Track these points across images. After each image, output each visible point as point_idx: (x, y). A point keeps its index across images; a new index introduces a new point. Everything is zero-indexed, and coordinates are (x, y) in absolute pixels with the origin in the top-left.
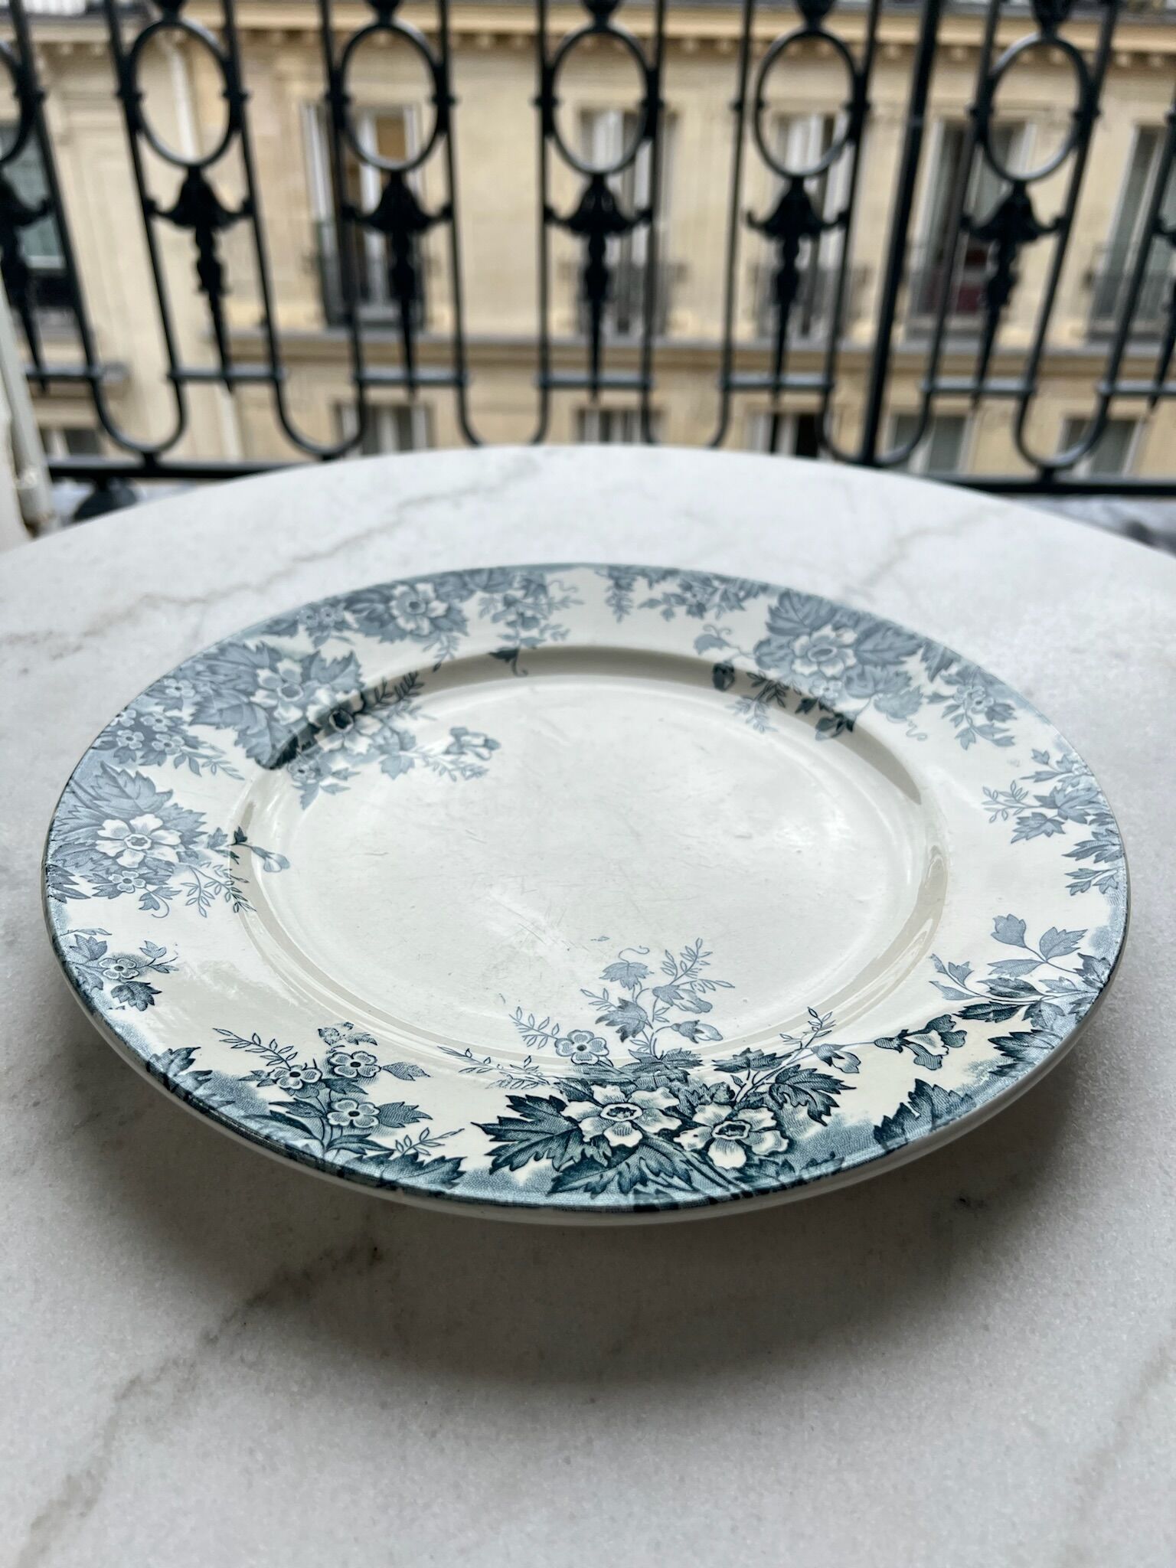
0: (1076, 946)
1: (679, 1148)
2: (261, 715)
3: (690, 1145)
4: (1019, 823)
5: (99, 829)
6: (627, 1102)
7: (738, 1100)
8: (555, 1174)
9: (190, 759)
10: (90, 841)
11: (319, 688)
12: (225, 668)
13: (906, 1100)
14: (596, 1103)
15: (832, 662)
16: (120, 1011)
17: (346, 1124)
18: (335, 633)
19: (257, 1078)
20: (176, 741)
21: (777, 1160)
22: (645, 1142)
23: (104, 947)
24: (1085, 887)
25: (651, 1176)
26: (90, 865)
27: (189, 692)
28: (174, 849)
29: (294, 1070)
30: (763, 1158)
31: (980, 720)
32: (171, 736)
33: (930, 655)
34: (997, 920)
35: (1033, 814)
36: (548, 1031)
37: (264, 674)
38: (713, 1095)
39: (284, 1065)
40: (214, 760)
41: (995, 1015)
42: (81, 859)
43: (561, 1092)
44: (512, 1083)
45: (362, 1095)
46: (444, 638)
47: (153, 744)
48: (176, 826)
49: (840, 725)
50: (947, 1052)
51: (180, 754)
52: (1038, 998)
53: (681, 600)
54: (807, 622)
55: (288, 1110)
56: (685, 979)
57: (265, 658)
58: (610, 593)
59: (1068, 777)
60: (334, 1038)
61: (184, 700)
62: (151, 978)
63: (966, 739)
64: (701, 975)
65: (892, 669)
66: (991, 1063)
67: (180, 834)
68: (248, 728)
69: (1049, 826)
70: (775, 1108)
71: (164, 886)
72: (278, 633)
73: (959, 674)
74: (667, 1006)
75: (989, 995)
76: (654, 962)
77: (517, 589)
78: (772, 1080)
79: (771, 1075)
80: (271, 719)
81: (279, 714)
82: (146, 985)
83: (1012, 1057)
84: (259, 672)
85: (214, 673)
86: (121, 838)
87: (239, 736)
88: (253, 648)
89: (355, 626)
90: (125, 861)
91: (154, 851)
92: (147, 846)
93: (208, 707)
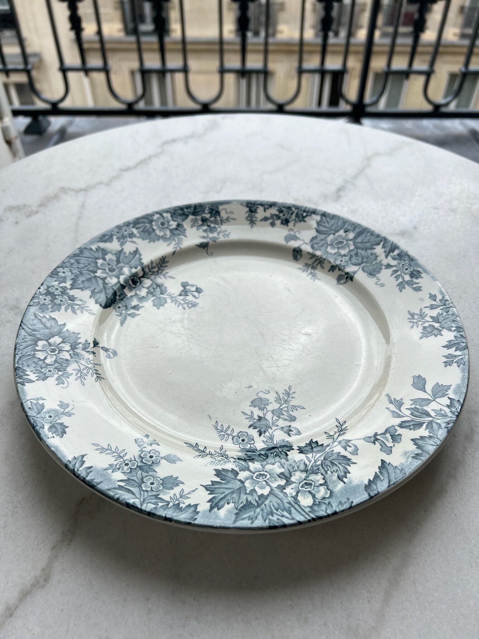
0: (447, 393)
1: (285, 495)
2: (100, 282)
3: (291, 494)
4: (423, 329)
5: (36, 346)
6: (263, 471)
7: (309, 469)
8: (236, 511)
9: (71, 306)
10: (32, 353)
11: (124, 267)
12: (83, 260)
13: (378, 471)
14: (251, 471)
15: (343, 248)
16: (52, 439)
17: (149, 489)
18: (129, 239)
19: (111, 468)
20: (65, 298)
21: (326, 502)
22: (271, 492)
23: (43, 406)
24: (451, 363)
25: (275, 511)
26: (34, 365)
27: (69, 274)
28: (68, 352)
29: (126, 462)
30: (320, 501)
31: (407, 278)
32: (63, 296)
33: (386, 245)
34: (414, 377)
35: (429, 325)
36: (229, 432)
37: (100, 262)
38: (299, 466)
39: (122, 460)
40: (82, 306)
41: (413, 427)
42: (30, 362)
43: (236, 467)
44: (216, 463)
45: (155, 473)
46: (176, 239)
47: (55, 301)
48: (68, 341)
49: (347, 278)
50: (394, 445)
51: (67, 304)
52: (431, 419)
53: (278, 217)
54: (333, 228)
55: (125, 484)
56: (285, 405)
57: (100, 254)
58: (247, 214)
59: (444, 308)
60: (142, 443)
61: (67, 278)
62: (64, 420)
63: (401, 286)
64: (291, 403)
65: (369, 252)
66: (412, 452)
67: (70, 344)
68: (95, 289)
69: (436, 332)
70: (324, 473)
71: (66, 372)
72: (105, 241)
73: (398, 255)
74: (277, 418)
75: (411, 416)
76: (271, 397)
77: (207, 214)
78: (322, 458)
79: (321, 456)
80: (105, 284)
81: (108, 281)
82: (62, 424)
83: (421, 449)
84: (98, 261)
85: (79, 263)
86: (45, 350)
87: (92, 293)
88: (94, 249)
89: (138, 235)
90: (48, 361)
91: (60, 354)
92: (57, 352)
93: (77, 280)
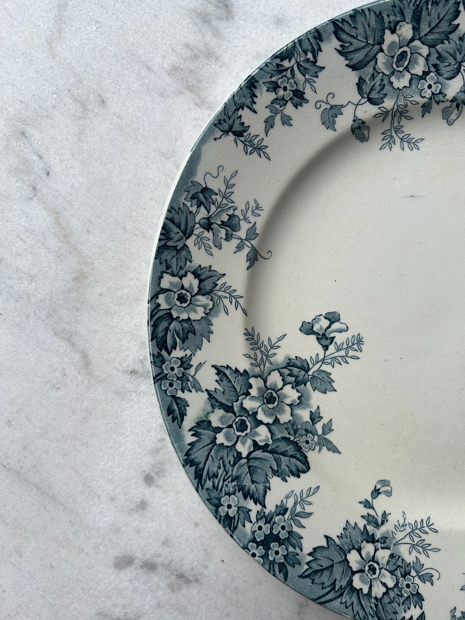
2: (259, 454)
5: (362, 592)
9: (296, 516)
10: (373, 600)
11: (242, 404)
12: (212, 466)
15: (413, 62)
18: (192, 371)
20: (280, 520)
26: (395, 605)
27: (233, 499)
28: (378, 549)
32: (275, 523)
37: (221, 438)
40: (299, 500)
42: (389, 608)
47: (283, 538)
48: (358, 542)
53: (282, 101)
54: (371, 41)
57: (207, 434)
58: (241, 145)
61: (240, 505)
67: (364, 542)
68: (271, 467)
71: (411, 565)
72: (183, 415)
77: (197, 212)
80: (265, 448)
81: (261, 441)
84: (218, 441)
85: (215, 476)
86: (369, 580)
87: (278, 476)
88: (194, 439)
89: (188, 352)
90: (391, 584)
91: (381, 562)
92: (375, 565)
93: (249, 491)
